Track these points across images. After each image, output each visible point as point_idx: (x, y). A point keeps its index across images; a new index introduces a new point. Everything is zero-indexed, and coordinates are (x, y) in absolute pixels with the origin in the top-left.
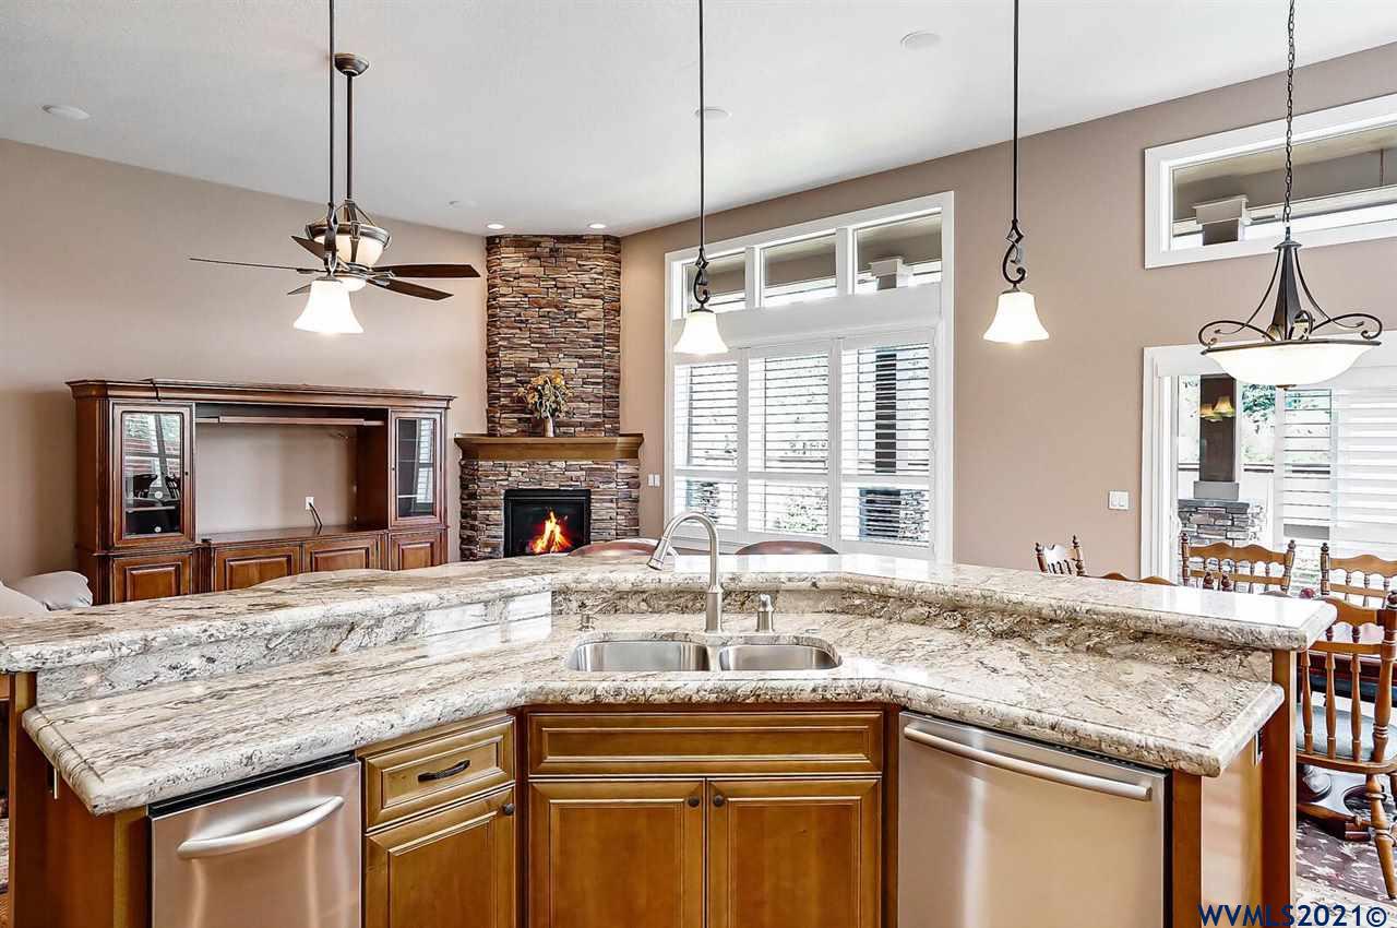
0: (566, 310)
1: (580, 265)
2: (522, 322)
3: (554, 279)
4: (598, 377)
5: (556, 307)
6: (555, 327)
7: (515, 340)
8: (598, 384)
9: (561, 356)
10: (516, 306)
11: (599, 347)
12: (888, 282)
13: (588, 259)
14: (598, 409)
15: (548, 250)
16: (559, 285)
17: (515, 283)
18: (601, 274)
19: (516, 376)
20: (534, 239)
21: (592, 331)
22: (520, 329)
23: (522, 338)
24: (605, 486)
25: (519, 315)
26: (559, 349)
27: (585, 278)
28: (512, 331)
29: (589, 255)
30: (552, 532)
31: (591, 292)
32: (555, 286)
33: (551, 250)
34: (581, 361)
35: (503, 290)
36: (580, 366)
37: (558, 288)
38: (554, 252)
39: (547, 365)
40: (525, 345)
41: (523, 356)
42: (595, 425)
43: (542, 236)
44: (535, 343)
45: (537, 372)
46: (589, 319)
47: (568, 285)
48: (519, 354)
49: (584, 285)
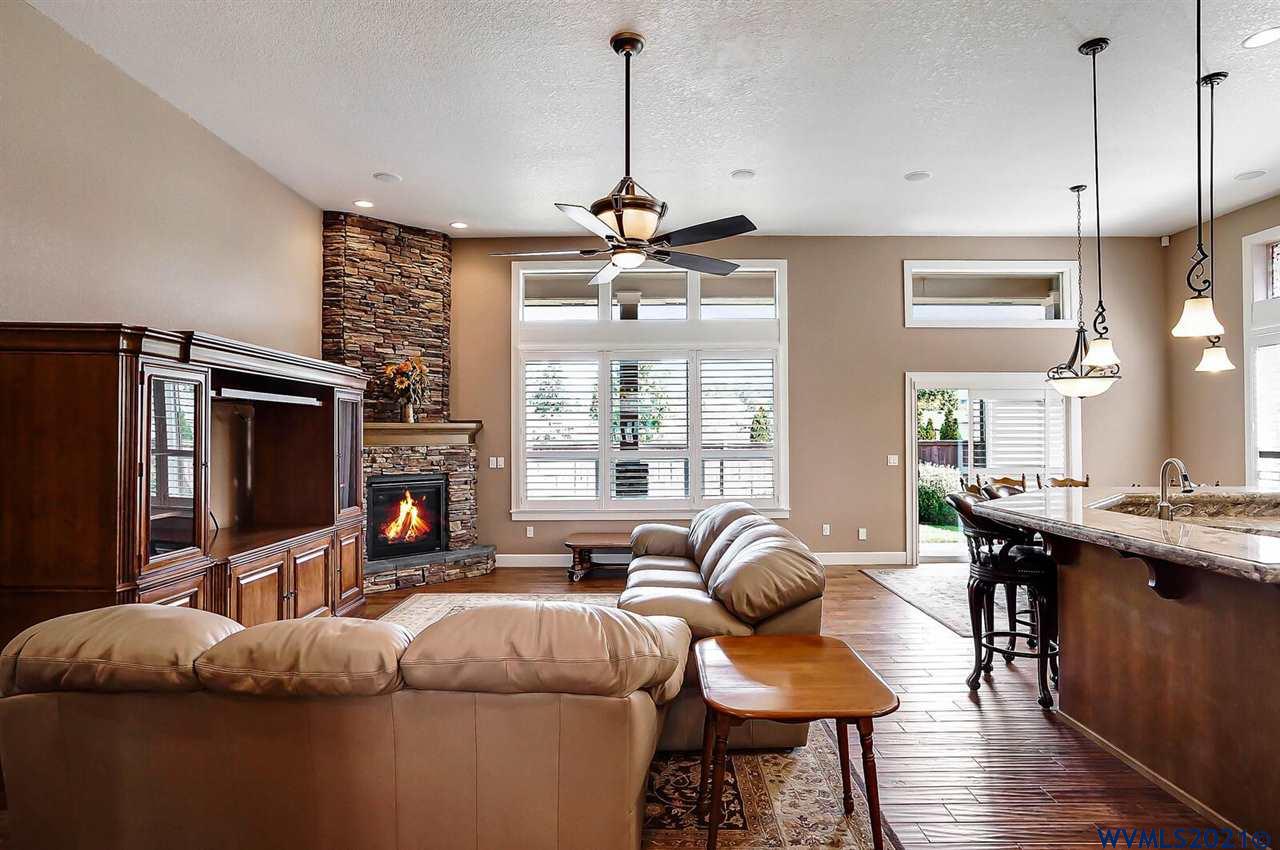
0: (411, 298)
1: (423, 258)
2: (367, 305)
3: (399, 267)
4: (438, 366)
5: (400, 294)
6: (400, 314)
7: (362, 323)
8: (438, 372)
9: (406, 343)
10: (361, 288)
11: (439, 338)
12: (629, 313)
13: (429, 253)
14: (438, 397)
15: (394, 237)
16: (405, 273)
17: (361, 264)
18: (440, 269)
19: (361, 360)
20: (382, 224)
21: (435, 323)
22: (366, 312)
23: (367, 322)
24: (462, 469)
25: (365, 298)
26: (404, 337)
27: (427, 271)
28: (358, 313)
29: (432, 250)
30: (408, 514)
31: (432, 285)
32: (400, 274)
33: (397, 238)
34: (423, 350)
35: (348, 270)
36: (423, 355)
37: (403, 276)
38: (398, 241)
39: (391, 351)
40: (371, 329)
41: (369, 341)
42: (437, 412)
43: (388, 223)
44: (381, 327)
45: (382, 357)
46: (431, 311)
47: (413, 275)
48: (365, 337)
49: (426, 277)
